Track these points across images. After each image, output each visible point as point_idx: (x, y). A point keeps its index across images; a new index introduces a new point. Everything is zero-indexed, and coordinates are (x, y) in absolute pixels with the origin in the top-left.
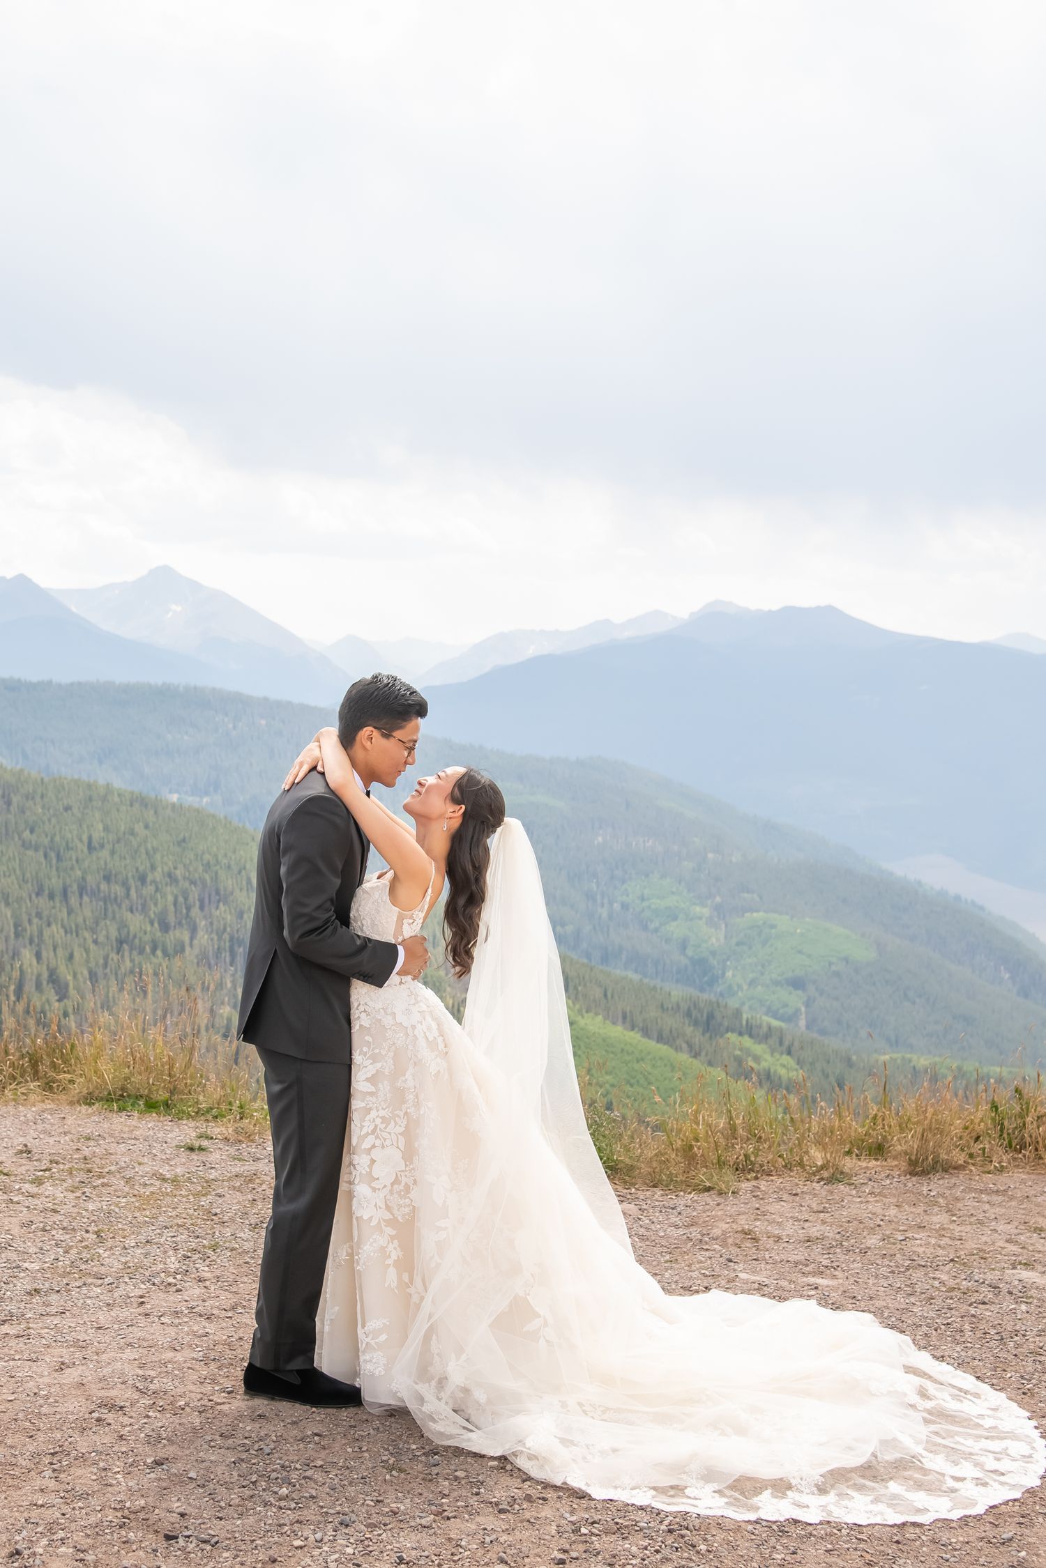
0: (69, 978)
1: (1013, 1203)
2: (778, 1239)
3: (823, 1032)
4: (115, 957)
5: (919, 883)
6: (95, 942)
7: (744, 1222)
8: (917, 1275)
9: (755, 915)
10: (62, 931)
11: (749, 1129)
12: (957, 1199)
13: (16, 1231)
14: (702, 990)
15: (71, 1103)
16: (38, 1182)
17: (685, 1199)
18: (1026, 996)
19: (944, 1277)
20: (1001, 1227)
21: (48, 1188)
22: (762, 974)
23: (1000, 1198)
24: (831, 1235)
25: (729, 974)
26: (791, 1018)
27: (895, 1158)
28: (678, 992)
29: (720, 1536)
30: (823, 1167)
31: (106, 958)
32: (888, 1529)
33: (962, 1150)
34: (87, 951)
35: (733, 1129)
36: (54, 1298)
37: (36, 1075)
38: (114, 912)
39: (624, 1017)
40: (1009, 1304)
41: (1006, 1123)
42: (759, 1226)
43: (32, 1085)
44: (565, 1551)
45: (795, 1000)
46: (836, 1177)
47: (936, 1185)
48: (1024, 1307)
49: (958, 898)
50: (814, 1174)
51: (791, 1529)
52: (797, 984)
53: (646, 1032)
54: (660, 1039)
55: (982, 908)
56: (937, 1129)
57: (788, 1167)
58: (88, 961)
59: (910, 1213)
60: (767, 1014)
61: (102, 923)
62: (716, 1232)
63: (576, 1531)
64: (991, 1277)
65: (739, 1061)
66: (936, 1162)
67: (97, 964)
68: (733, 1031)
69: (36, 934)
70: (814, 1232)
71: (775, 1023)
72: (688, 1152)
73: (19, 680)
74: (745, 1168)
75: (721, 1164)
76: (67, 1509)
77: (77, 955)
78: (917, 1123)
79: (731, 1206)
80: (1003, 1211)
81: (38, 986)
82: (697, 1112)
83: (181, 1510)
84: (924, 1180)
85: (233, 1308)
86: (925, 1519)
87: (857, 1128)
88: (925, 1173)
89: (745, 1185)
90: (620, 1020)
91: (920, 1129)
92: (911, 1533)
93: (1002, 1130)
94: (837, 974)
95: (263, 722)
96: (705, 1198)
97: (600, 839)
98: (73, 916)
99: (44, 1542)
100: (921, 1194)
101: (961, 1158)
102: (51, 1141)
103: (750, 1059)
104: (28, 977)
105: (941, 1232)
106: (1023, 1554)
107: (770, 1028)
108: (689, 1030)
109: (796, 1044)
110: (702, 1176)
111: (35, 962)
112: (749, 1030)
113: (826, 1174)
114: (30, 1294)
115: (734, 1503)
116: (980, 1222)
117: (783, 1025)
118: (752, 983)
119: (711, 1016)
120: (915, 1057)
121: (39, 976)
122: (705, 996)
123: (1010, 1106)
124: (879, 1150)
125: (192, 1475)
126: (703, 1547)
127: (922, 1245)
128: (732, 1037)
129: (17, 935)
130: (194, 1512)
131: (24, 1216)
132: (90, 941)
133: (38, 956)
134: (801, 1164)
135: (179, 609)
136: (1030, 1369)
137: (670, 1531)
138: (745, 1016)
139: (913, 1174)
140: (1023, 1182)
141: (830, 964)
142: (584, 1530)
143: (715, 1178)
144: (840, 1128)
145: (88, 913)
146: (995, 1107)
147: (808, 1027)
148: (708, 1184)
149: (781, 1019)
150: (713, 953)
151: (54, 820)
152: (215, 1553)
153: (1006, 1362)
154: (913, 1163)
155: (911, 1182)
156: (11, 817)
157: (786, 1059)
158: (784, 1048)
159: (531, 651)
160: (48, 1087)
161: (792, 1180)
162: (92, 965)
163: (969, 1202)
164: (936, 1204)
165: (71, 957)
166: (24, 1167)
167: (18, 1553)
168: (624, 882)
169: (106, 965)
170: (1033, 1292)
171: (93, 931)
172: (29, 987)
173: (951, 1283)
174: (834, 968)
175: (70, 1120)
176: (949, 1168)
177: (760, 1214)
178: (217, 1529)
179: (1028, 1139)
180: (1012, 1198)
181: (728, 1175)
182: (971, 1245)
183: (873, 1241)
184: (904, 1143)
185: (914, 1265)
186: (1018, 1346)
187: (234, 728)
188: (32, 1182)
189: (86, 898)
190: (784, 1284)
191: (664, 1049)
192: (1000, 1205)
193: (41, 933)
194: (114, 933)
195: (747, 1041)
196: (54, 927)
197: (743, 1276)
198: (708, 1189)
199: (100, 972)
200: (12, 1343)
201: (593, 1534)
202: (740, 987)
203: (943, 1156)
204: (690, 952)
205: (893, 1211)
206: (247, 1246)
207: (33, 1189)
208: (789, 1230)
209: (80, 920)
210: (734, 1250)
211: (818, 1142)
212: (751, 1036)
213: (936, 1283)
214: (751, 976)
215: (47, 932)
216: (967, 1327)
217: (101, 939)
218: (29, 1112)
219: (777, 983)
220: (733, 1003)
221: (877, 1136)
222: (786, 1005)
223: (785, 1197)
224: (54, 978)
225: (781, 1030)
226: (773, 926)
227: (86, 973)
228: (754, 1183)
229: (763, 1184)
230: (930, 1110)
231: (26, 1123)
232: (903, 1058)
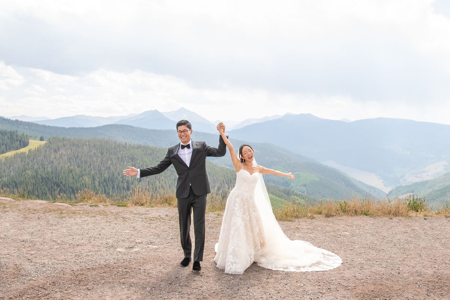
0: (165, 186)
1: (344, 221)
2: (303, 229)
3: (310, 195)
4: (174, 182)
5: (327, 166)
6: (170, 179)
7: (296, 226)
8: (327, 234)
9: (297, 172)
10: (164, 178)
11: (297, 210)
12: (334, 221)
13: (167, 229)
14: (287, 187)
15: (174, 207)
16: (170, 221)
17: (286, 223)
18: (347, 187)
19: (332, 234)
20: (342, 225)
21: (172, 222)
22: (298, 184)
23: (341, 221)
24: (312, 228)
25: (292, 184)
26: (304, 192)
27: (323, 214)
28: (282, 188)
29: (294, 274)
30: (311, 216)
31: (172, 183)
32: (322, 272)
33: (335, 212)
34: (169, 181)
35: (294, 210)
36: (176, 240)
37: (167, 202)
38: (173, 174)
39: (272, 193)
40: (343, 238)
41: (343, 208)
42: (299, 227)
43: (166, 204)
44: (268, 277)
45: (304, 189)
46: (313, 218)
47: (330, 219)
48: (345, 238)
49: (334, 168)
50: (309, 218)
51: (306, 273)
52: (305, 186)
53: (276, 196)
54: (279, 197)
55: (339, 170)
56: (330, 209)
57: (304, 217)
58: (169, 183)
59: (326, 224)
60: (299, 191)
61: (171, 176)
62: (292, 228)
63: (270, 274)
64: (339, 233)
65: (294, 201)
66: (330, 215)
67: (170, 184)
68: (293, 195)
69: (159, 178)
70: (309, 227)
71: (301, 193)
72: (286, 214)
73: (155, 130)
74: (297, 217)
75: (292, 216)
76: (183, 271)
77: (167, 182)
78: (327, 208)
79: (294, 223)
80: (342, 223)
81: (159, 188)
82: (288, 207)
83: (203, 272)
84: (328, 218)
85: (207, 241)
86: (328, 270)
87: (316, 209)
88: (328, 217)
89: (297, 220)
90: (271, 193)
91: (327, 209)
92: (325, 273)
93: (342, 209)
94: (312, 184)
95: (202, 137)
96: (289, 222)
97: (267, 158)
98: (166, 175)
99: (181, 276)
100: (328, 220)
101: (335, 214)
102: (171, 214)
103: (296, 200)
104: (157, 186)
105: (331, 226)
106: (344, 275)
107: (300, 194)
108: (284, 195)
109: (305, 197)
110: (289, 219)
111: (159, 183)
112: (296, 195)
113: (311, 218)
114: (171, 239)
115: (297, 269)
116: (338, 225)
117: (302, 193)
118: (296, 186)
119: (288, 192)
120: (327, 199)
121: (159, 186)
122: (287, 188)
123: (343, 205)
124: (320, 213)
125: (204, 267)
126: (291, 276)
127: (328, 229)
128: (293, 196)
129: (155, 178)
130: (205, 272)
131: (168, 226)
132: (169, 179)
133: (159, 182)
134: (306, 216)
135: (185, 115)
136: (346, 247)
137: (285, 274)
138: (295, 192)
139: (326, 217)
140: (345, 218)
141: (311, 182)
142: (271, 274)
143: (291, 219)
144: (314, 209)
145: (168, 174)
146: (341, 205)
147: (307, 194)
148: (290, 220)
149: (302, 192)
150: (289, 180)
151: (162, 156)
152: (209, 278)
153: (342, 246)
154: (326, 215)
155: (326, 218)
156: (154, 156)
157: (303, 200)
158: (302, 198)
159: (253, 123)
160: (169, 204)
161: (305, 219)
162: (169, 184)
163: (336, 221)
164: (330, 222)
165: (166, 182)
166: (167, 218)
167: (177, 277)
168: (271, 167)
169: (172, 184)
170: (347, 236)
171: (170, 177)
172: (158, 188)
173: (333, 235)
174: (312, 182)
175: (174, 210)
176: (332, 216)
177: (299, 225)
178: (209, 275)
179: (346, 210)
180: (343, 221)
181: (294, 218)
182: (336, 229)
183: (319, 228)
184: (325, 212)
185: (327, 232)
186: (344, 244)
187: (196, 138)
188: (169, 221)
189: (168, 171)
190: (304, 236)
191: (279, 199)
192: (341, 222)
193: (160, 178)
194: (174, 178)
195: (295, 197)
196: (162, 177)
197: (297, 235)
198: (290, 221)
199: (171, 185)
200: (170, 246)
201: (272, 275)
202: (294, 186)
203: (332, 214)
204: (284, 180)
205: (323, 223)
206: (208, 231)
207: (169, 222)
208: (304, 227)
209: (167, 175)
210: (295, 231)
211: (310, 212)
212: (296, 196)
213: (330, 235)
214: (296, 184)
215: (161, 178)
216: (335, 241)
217: (171, 179)
218: (166, 209)
219: (301, 186)
220: (293, 190)
221: (320, 211)
222: (303, 190)
223: (304, 222)
224: (162, 187)
225: (302, 194)
226: (300, 175)
227: (168, 185)
228: (298, 219)
229: (300, 220)
230: (329, 206)
231: (166, 210)
232: (325, 199)
